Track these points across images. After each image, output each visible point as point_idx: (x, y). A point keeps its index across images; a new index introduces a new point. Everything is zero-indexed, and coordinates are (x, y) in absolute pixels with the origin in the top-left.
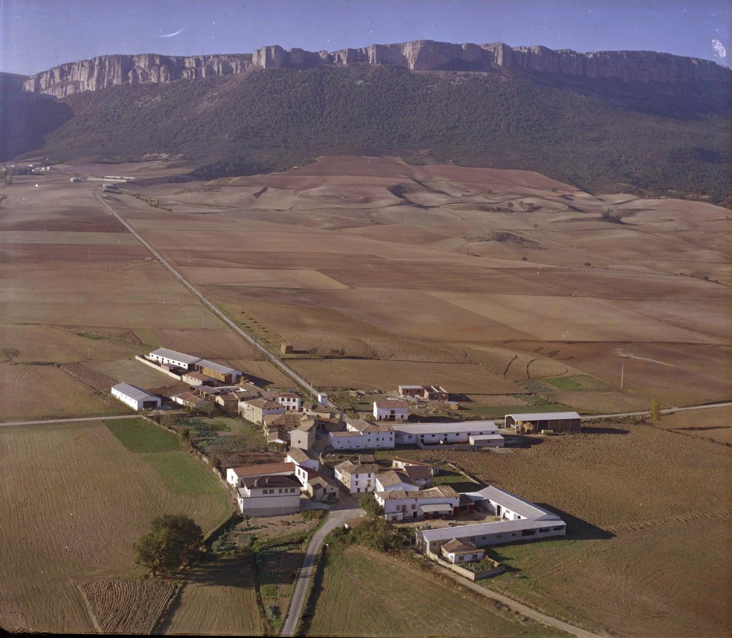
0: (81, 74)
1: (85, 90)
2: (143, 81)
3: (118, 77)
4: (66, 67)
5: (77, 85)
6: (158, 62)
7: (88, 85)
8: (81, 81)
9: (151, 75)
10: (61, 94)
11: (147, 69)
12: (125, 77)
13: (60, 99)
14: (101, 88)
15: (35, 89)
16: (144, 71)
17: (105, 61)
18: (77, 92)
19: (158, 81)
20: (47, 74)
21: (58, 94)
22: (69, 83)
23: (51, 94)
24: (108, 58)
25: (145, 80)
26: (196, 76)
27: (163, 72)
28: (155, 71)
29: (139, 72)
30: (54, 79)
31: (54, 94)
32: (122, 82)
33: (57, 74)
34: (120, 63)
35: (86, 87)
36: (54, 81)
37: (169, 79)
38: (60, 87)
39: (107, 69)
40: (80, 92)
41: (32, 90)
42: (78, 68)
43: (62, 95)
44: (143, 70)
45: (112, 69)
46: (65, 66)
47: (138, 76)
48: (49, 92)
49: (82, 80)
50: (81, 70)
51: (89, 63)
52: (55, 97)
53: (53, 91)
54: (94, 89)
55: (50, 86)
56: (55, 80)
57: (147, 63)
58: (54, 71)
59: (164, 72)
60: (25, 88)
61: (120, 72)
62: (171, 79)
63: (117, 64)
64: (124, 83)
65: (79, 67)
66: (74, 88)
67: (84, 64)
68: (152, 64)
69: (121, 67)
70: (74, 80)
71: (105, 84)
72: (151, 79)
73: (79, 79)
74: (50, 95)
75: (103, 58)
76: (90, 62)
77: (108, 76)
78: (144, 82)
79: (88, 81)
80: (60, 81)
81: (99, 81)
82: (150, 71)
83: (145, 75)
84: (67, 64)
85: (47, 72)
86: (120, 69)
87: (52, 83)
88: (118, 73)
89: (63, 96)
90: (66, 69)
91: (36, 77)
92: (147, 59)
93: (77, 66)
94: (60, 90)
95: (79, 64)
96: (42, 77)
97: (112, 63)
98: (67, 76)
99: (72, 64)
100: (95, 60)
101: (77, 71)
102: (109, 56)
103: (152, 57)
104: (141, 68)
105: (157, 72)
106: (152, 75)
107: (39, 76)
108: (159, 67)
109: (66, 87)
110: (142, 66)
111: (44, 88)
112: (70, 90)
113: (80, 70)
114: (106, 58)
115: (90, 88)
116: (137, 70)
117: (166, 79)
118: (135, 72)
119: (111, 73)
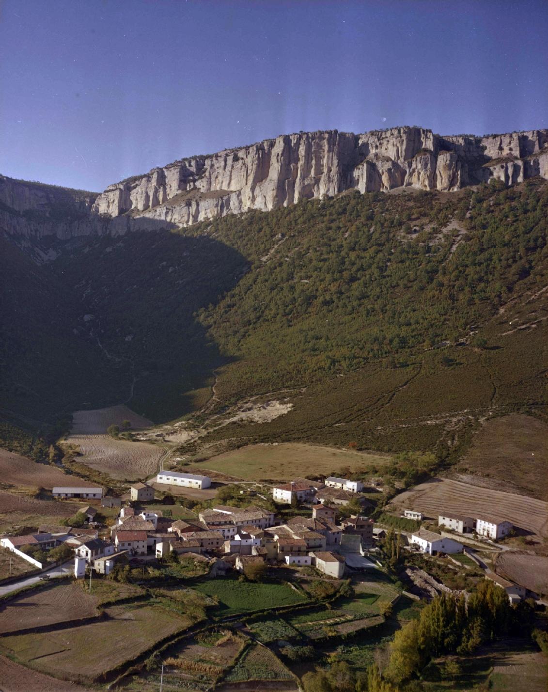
0: (231, 176)
1: (245, 209)
2: (392, 187)
3: (330, 180)
4: (193, 163)
5: (225, 198)
6: (429, 144)
7: (253, 199)
8: (232, 192)
9: (411, 175)
10: (186, 218)
11: (402, 159)
12: (346, 179)
13: (185, 230)
14: (285, 204)
15: (121, 211)
16: (395, 164)
17: (298, 144)
18: (224, 214)
19: (431, 188)
20: (149, 181)
21: (180, 218)
22: (203, 197)
23: (163, 218)
24: (305, 137)
25: (397, 186)
26: (526, 176)
27: (444, 168)
28: (426, 165)
29: (383, 167)
30: (165, 189)
31: (168, 219)
32: (340, 191)
33: (173, 178)
34: (336, 150)
35: (247, 204)
36: (165, 192)
37: (458, 184)
38: (183, 205)
39: (301, 163)
40: (233, 216)
41: (114, 211)
42: (226, 165)
43: (188, 221)
44: (393, 161)
45: (314, 162)
46: (190, 163)
47: (380, 176)
48: (159, 214)
49: (233, 188)
50: (233, 167)
51: (258, 150)
52: (172, 225)
53: (167, 213)
54: (270, 207)
55: (156, 203)
56: (168, 191)
57: (404, 147)
58: (166, 173)
59: (448, 167)
60: (97, 210)
61: (334, 169)
62: (463, 185)
63: (329, 151)
64: (344, 193)
65: (226, 161)
66: (217, 206)
67: (241, 154)
68: (414, 149)
69: (339, 159)
70: (212, 189)
71: (296, 196)
72: (410, 184)
73: (225, 188)
74: (161, 221)
75: (294, 141)
76: (260, 148)
77: (304, 178)
78: (396, 191)
79: (253, 189)
80: (180, 192)
81: (283, 190)
82: (410, 166)
83: (398, 174)
84: (194, 158)
85: (148, 177)
86: (336, 162)
87: (161, 198)
88: (330, 170)
89: (190, 223)
90: (193, 169)
91: (122, 187)
92: (404, 137)
93: (221, 160)
94: (185, 210)
95: (227, 155)
96: (135, 187)
97: (313, 149)
98: (194, 181)
99: (204, 158)
100: (272, 145)
101: (221, 171)
102: (307, 134)
103: (414, 135)
104: (388, 159)
105: (429, 166)
106: (416, 174)
107: (128, 186)
108: (435, 156)
109: (198, 205)
110: (391, 153)
111: (140, 207)
112: (207, 211)
113: (229, 168)
114: (300, 138)
115: (259, 205)
116: (379, 164)
117: (452, 184)
118: (372, 167)
119: (310, 172)
